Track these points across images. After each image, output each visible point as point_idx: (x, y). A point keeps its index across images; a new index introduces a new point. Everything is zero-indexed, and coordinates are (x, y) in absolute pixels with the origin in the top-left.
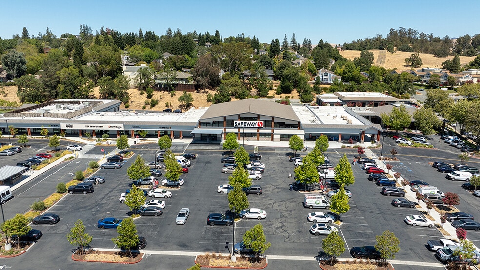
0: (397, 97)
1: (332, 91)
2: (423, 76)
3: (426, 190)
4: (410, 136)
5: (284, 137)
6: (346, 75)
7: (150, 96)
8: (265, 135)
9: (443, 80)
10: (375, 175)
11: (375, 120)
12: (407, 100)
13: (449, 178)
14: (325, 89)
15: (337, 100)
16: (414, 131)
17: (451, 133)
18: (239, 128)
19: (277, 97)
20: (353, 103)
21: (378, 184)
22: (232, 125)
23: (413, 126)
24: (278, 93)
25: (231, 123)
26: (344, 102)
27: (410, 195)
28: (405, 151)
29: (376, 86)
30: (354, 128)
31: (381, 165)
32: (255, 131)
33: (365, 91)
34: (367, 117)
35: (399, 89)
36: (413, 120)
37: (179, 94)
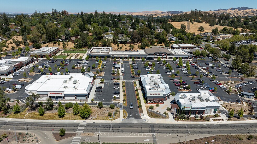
0: (196, 45)
1: (176, 43)
2: (204, 36)
3: (203, 67)
4: (200, 57)
5: (169, 58)
6: (179, 37)
7: (118, 46)
8: (164, 57)
9: (211, 38)
10: (193, 65)
11: (191, 53)
12: (199, 46)
13: (208, 66)
14: (173, 42)
15: (178, 47)
16: (201, 56)
17: (211, 56)
18: (158, 56)
19: (158, 45)
20: (183, 48)
21: (194, 67)
22: (156, 55)
23: (201, 55)
24: (158, 44)
25: (155, 54)
26: (181, 48)
27: (200, 68)
28: (199, 61)
29: (189, 41)
30: (186, 55)
31: (194, 64)
32: (162, 56)
33: (186, 43)
34: (188, 52)
35: (196, 42)
36: (201, 53)
37: (128, 45)
